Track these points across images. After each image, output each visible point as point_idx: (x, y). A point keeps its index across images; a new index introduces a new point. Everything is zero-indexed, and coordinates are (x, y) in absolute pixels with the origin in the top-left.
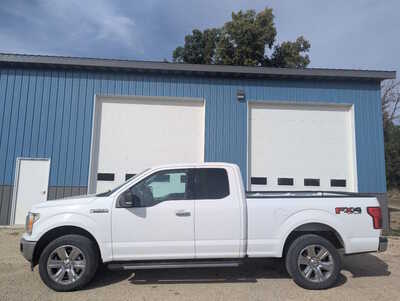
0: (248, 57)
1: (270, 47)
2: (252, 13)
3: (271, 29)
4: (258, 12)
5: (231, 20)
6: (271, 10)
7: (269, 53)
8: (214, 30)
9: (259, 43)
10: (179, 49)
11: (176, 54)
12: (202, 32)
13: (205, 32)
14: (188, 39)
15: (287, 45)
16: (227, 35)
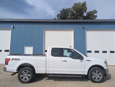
0: (79, 16)
1: (85, 13)
2: (80, 3)
3: (86, 7)
4: (81, 3)
5: (74, 5)
6: (86, 2)
7: (85, 14)
8: (69, 8)
9: (82, 12)
10: (59, 14)
11: (58, 16)
12: (65, 9)
13: (66, 9)
14: (61, 12)
15: (91, 12)
16: (72, 10)
